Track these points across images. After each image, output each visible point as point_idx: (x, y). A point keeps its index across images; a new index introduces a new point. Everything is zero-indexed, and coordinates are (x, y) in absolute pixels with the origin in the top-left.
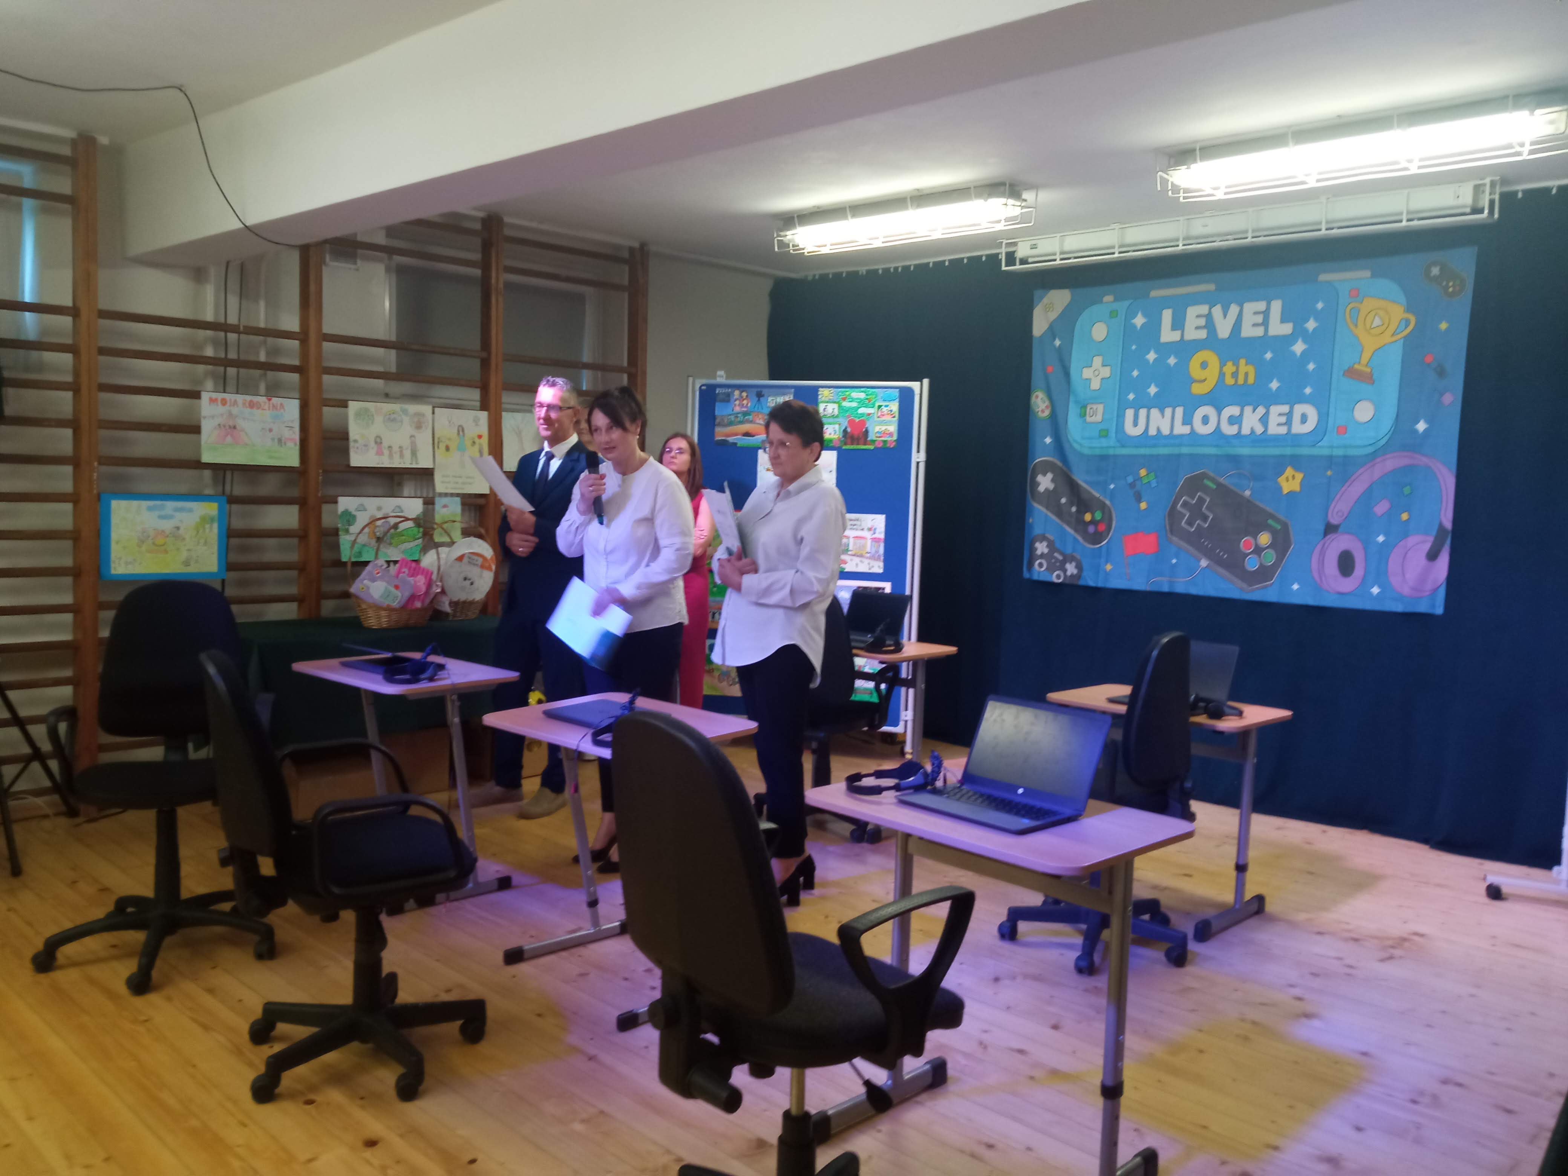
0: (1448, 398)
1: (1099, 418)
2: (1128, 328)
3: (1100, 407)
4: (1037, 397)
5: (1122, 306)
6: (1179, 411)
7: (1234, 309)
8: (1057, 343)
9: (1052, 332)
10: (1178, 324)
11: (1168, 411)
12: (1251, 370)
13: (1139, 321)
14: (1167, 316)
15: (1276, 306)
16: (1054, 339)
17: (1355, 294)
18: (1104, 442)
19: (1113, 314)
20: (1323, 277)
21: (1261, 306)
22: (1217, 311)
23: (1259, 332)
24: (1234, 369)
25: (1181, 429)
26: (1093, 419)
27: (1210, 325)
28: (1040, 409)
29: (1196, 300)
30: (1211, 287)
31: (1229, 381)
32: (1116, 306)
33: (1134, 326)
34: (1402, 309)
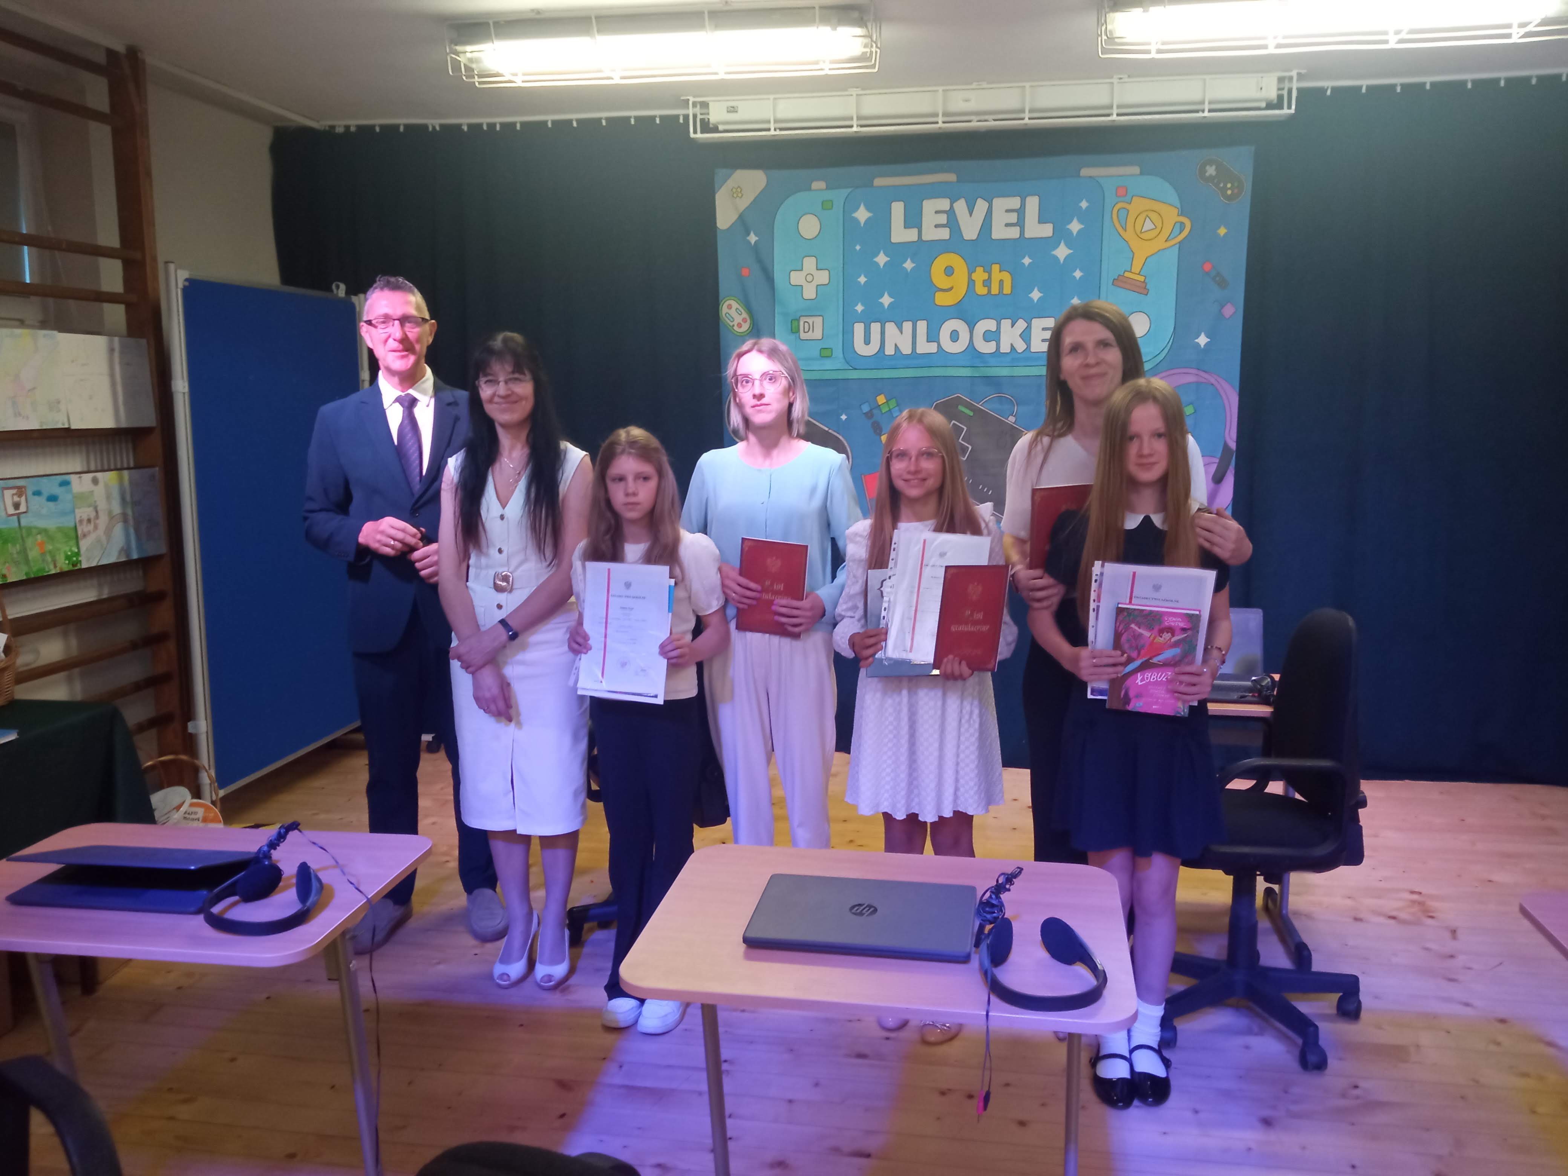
0: (1229, 310)
1: (817, 334)
2: (849, 223)
3: (818, 321)
4: (730, 307)
5: (839, 196)
6: (922, 326)
7: (981, 206)
8: (753, 238)
9: (743, 224)
10: (913, 220)
11: (907, 326)
12: (1007, 277)
13: (862, 215)
14: (898, 210)
15: (1033, 204)
16: (748, 234)
17: (1122, 192)
18: (828, 364)
19: (826, 205)
20: (1085, 172)
21: (1015, 203)
22: (961, 206)
23: (1014, 233)
24: (986, 276)
25: (925, 347)
26: (809, 335)
27: (952, 223)
28: (735, 323)
29: (935, 192)
30: (952, 177)
31: (981, 290)
32: (829, 195)
33: (857, 221)
34: (1176, 211)
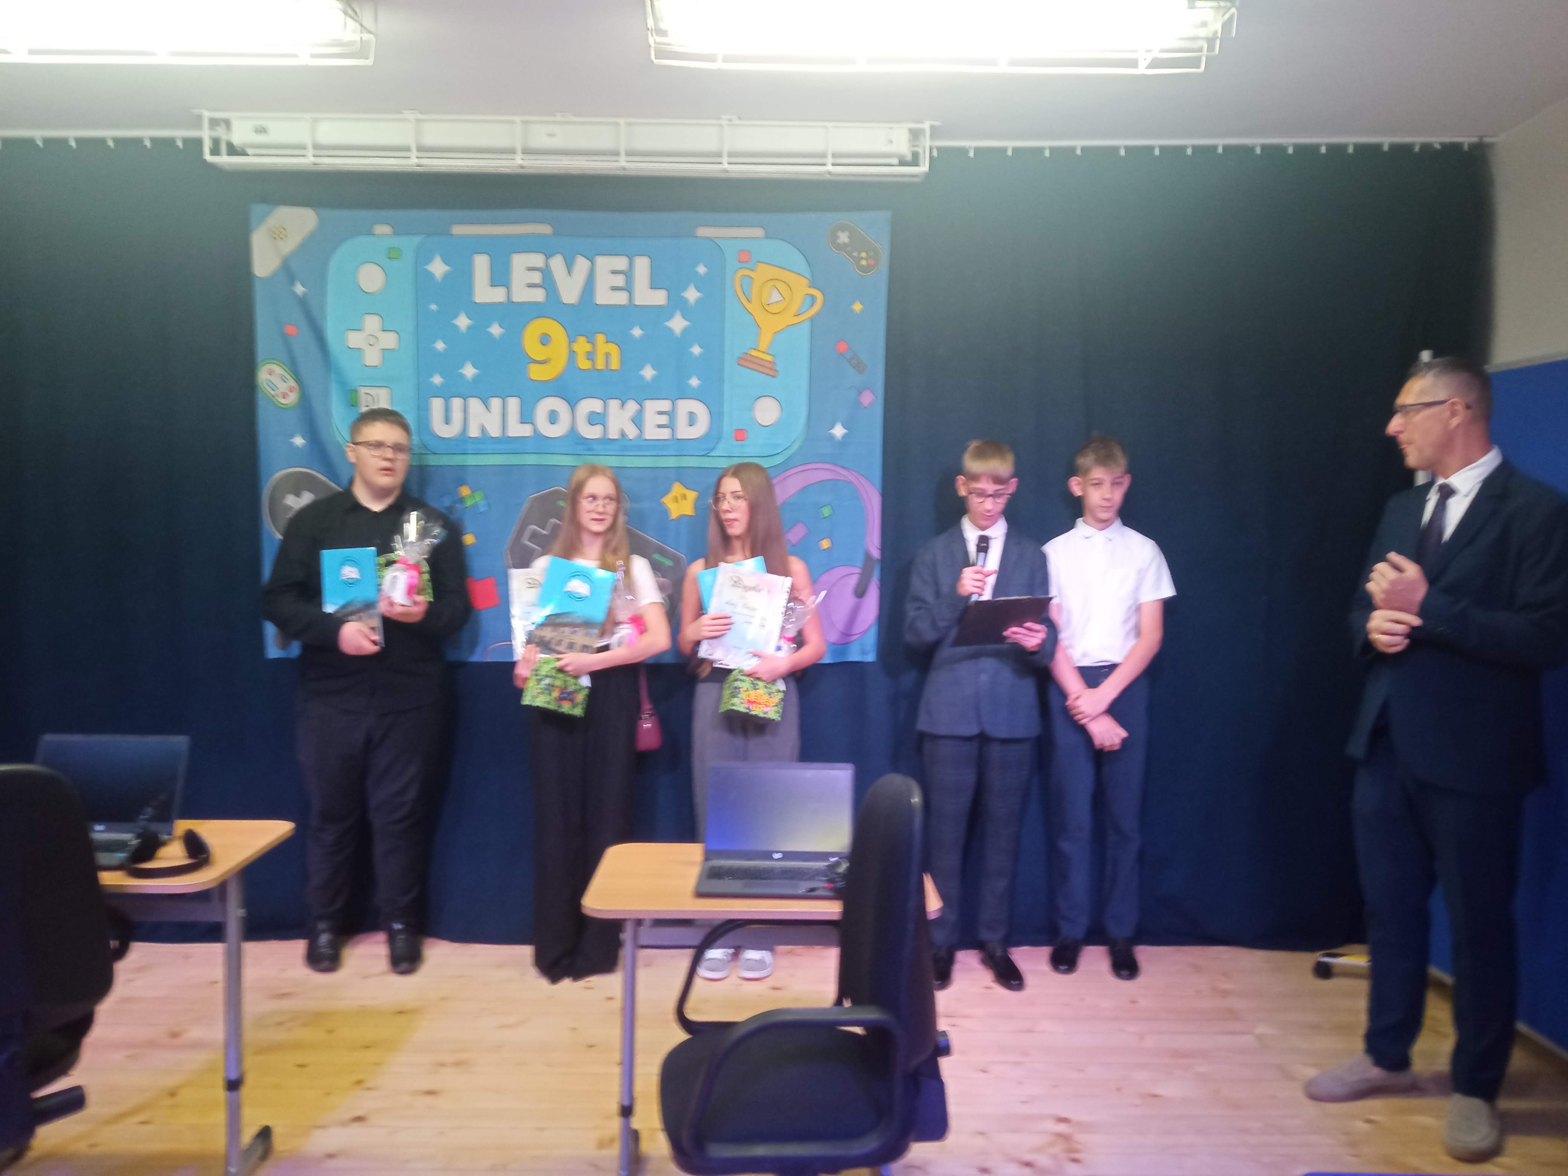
0: (867, 398)
2: (422, 277)
3: (385, 395)
4: (272, 373)
5: (409, 244)
6: (513, 404)
7: (582, 265)
9: (288, 271)
10: (500, 277)
11: (496, 403)
12: (613, 349)
13: (438, 268)
14: (481, 264)
15: (642, 265)
16: (293, 283)
17: (744, 257)
19: (393, 254)
20: (702, 232)
21: (621, 263)
22: (557, 264)
23: (621, 298)
24: (588, 347)
25: (517, 429)
27: (548, 283)
28: (278, 393)
29: (526, 245)
30: (546, 229)
31: (584, 364)
32: (396, 241)
33: (430, 275)
34: (805, 282)
